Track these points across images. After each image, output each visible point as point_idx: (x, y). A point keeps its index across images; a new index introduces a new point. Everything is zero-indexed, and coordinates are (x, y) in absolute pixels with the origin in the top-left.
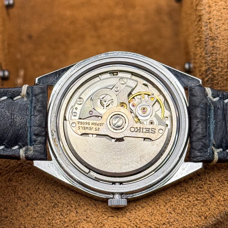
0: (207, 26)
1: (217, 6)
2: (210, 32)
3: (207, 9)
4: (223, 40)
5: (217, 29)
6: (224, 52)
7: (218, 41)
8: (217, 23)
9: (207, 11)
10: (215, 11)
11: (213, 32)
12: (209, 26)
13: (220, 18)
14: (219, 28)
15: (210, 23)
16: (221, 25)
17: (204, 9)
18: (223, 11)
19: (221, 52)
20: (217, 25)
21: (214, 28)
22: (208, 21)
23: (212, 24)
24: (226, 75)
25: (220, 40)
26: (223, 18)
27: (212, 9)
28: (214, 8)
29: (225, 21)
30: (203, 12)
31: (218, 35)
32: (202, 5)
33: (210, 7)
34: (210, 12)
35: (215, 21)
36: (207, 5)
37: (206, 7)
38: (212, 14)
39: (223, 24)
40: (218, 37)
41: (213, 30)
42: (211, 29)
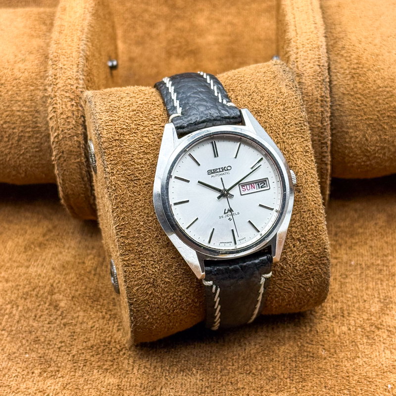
0: (294, 64)
1: (304, 48)
2: (297, 70)
3: (295, 50)
4: (308, 76)
5: (303, 67)
6: (309, 87)
7: (304, 78)
8: (303, 62)
9: (294, 52)
10: (302, 52)
11: (300, 69)
12: (296, 64)
13: (306, 58)
14: (305, 66)
15: (297, 62)
16: (306, 64)
17: (293, 50)
18: (309, 52)
19: (306, 87)
20: (303, 64)
21: (300, 67)
22: (295, 60)
23: (299, 63)
24: (310, 108)
25: (306, 77)
26: (310, 58)
27: (299, 50)
28: (301, 49)
29: (311, 60)
30: (291, 53)
31: (304, 72)
32: (291, 47)
33: (297, 48)
34: (298, 53)
35: (301, 60)
36: (295, 47)
37: (293, 49)
38: (299, 55)
39: (309, 63)
40: (303, 74)
41: (299, 68)
42: (297, 67)
